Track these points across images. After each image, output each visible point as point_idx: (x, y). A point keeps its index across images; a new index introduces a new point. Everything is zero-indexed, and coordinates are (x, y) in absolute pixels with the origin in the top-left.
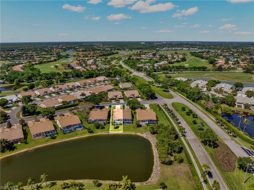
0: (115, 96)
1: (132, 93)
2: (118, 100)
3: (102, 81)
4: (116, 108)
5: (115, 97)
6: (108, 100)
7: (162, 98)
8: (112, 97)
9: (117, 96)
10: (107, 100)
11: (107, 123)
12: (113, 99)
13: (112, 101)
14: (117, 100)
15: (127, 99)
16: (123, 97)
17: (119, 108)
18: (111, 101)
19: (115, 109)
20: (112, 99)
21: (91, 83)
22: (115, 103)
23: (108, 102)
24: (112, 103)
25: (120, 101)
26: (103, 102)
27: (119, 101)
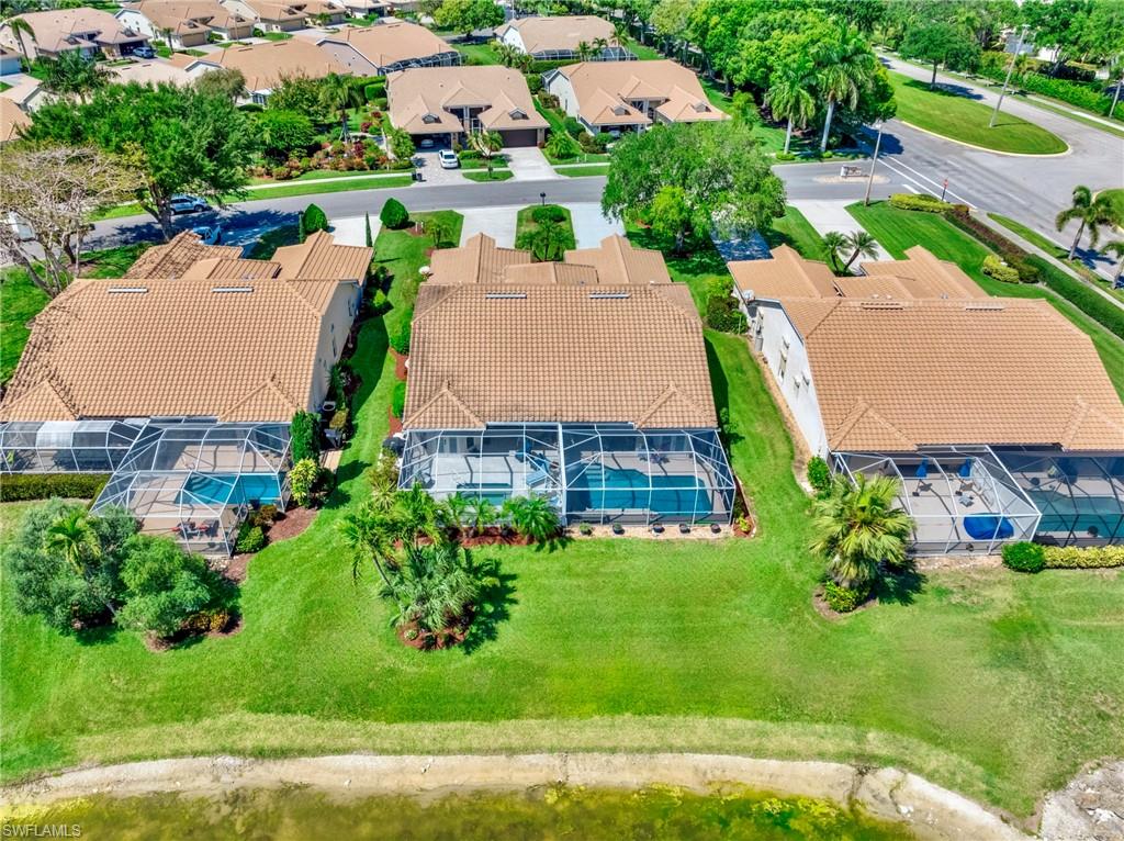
0: (458, 112)
1: (634, 80)
2: (487, 152)
3: (359, 16)
4: (463, 243)
5: (451, 125)
6: (382, 147)
7: (946, 143)
8: (426, 120)
9: (475, 111)
10: (369, 154)
11: (292, 505)
12: (441, 141)
13: (421, 163)
14: (480, 155)
15: (587, 141)
16: (537, 121)
17: (506, 240)
18: (410, 166)
19: (450, 245)
20: (418, 141)
21: (262, 27)
22: (457, 178)
23: (375, 166)
24: (416, 178)
25: (510, 167)
26: (319, 167)
27: (504, 160)
